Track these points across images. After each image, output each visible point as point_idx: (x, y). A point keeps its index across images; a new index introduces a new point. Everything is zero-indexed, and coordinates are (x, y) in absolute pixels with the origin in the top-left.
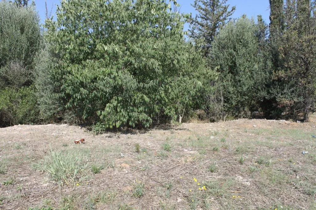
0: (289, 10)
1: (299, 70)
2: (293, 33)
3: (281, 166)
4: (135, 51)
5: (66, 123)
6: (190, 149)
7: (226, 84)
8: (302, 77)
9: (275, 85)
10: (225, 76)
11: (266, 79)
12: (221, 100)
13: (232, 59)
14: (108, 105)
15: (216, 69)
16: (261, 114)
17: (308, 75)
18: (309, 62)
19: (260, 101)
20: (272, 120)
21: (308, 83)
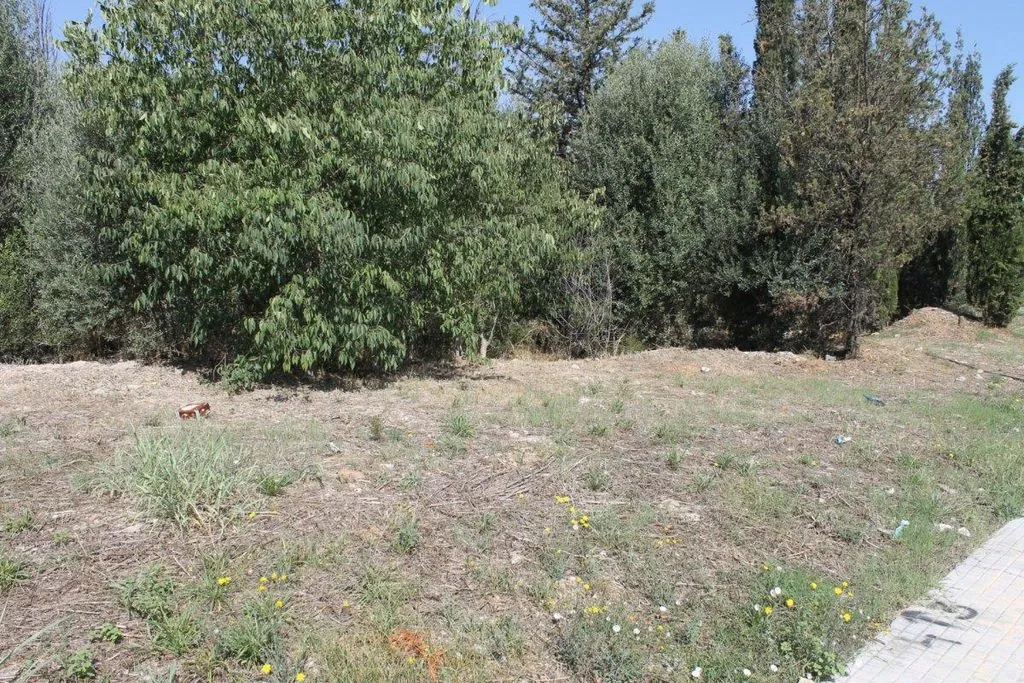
0: (812, 26)
1: (835, 206)
2: (820, 97)
3: (780, 475)
4: (357, 137)
5: (132, 357)
6: (527, 432)
7: (623, 243)
8: (844, 226)
9: (767, 248)
10: (618, 218)
11: (740, 229)
12: (605, 290)
13: (639, 166)
14: (275, 300)
15: (593, 196)
16: (723, 336)
17: (859, 220)
18: (864, 183)
19: (720, 295)
20: (756, 353)
21: (860, 246)
